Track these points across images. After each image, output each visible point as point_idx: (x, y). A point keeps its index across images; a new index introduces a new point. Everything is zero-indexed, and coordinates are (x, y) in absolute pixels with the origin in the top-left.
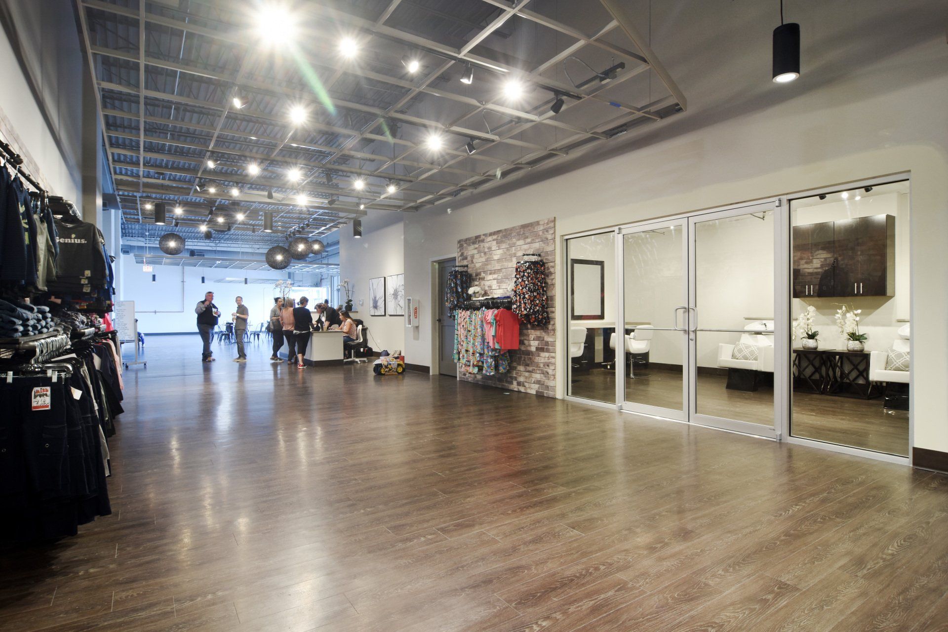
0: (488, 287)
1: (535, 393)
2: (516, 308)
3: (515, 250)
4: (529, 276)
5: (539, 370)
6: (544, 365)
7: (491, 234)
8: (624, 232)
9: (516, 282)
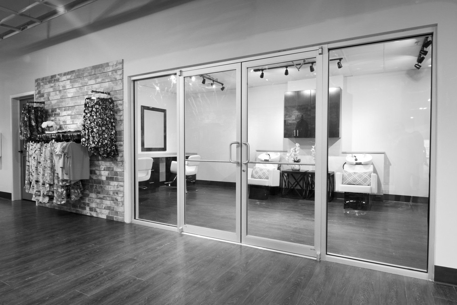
0: (63, 122)
1: (105, 218)
2: (85, 141)
3: (87, 89)
4: (97, 112)
5: (109, 197)
6: (114, 193)
7: (65, 74)
8: (185, 74)
9: (84, 117)
